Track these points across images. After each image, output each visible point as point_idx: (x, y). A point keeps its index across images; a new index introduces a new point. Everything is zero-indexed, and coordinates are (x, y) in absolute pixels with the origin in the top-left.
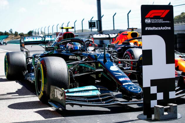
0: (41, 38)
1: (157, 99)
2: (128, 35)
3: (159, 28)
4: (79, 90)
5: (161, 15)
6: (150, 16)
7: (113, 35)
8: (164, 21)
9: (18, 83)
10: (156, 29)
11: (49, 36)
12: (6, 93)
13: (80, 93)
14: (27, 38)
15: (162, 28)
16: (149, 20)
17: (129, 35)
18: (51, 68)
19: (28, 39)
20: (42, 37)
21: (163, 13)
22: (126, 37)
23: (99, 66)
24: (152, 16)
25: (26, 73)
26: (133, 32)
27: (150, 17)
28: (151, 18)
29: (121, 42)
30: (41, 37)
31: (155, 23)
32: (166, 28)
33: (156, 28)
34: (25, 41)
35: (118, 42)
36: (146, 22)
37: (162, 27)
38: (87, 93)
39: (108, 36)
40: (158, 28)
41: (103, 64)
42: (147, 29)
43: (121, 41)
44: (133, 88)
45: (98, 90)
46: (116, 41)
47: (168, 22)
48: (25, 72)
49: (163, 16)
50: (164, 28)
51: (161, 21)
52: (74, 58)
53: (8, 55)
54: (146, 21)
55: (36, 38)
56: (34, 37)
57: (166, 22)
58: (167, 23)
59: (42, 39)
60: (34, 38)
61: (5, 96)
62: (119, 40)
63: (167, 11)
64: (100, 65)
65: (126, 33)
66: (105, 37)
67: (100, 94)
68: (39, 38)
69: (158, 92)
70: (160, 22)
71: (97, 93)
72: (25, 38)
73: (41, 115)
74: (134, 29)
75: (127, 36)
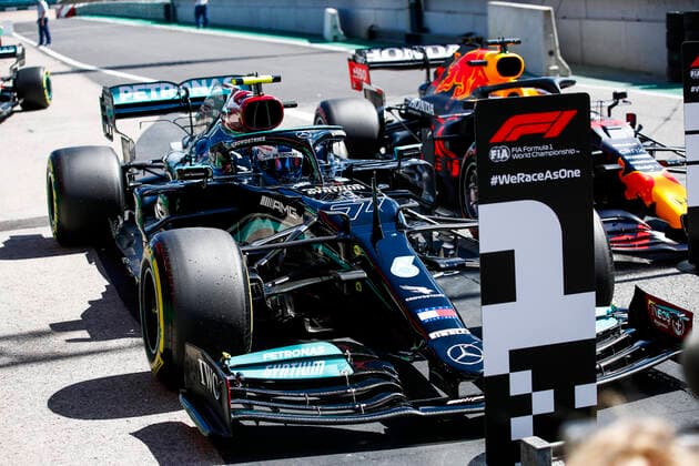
0: (176, 90)
1: (534, 413)
2: (485, 64)
3: (540, 176)
4: (281, 358)
5: (548, 130)
6: (507, 136)
7: (441, 49)
8: (555, 149)
9: (93, 267)
10: (530, 178)
11: (204, 82)
12: (46, 327)
13: (283, 369)
14: (126, 92)
15: (548, 175)
16: (504, 151)
17: (489, 64)
18: (186, 274)
19: (129, 94)
20: (178, 86)
21: (553, 123)
22: (480, 73)
23: (358, 254)
24: (514, 138)
25: (121, 222)
26: (503, 55)
27: (508, 139)
28: (510, 145)
29: (462, 88)
30: (174, 84)
31: (525, 158)
32: (563, 174)
33: (529, 176)
34: (115, 103)
35: (455, 86)
36: (493, 158)
37: (548, 172)
38: (309, 367)
39: (419, 56)
40: (536, 177)
41: (370, 246)
42: (498, 184)
43: (465, 83)
44: (464, 354)
45: (346, 357)
46: (448, 82)
47: (572, 151)
48: (118, 223)
49: (555, 132)
50: (557, 175)
51: (545, 151)
52: (275, 206)
53: (57, 160)
54: (493, 153)
55: (158, 90)
56: (148, 87)
57: (564, 152)
58: (568, 154)
59: (179, 94)
60: (148, 91)
61: (44, 341)
62: (458, 80)
63: (569, 115)
64: (358, 251)
65: (481, 57)
66: (410, 58)
67: (351, 372)
68: (167, 88)
69: (536, 388)
70: (542, 154)
71: (342, 368)
72: (118, 92)
73: (154, 453)
74: (509, 45)
75: (484, 68)
